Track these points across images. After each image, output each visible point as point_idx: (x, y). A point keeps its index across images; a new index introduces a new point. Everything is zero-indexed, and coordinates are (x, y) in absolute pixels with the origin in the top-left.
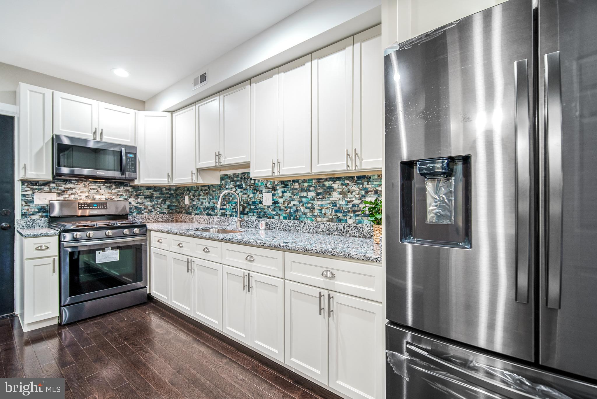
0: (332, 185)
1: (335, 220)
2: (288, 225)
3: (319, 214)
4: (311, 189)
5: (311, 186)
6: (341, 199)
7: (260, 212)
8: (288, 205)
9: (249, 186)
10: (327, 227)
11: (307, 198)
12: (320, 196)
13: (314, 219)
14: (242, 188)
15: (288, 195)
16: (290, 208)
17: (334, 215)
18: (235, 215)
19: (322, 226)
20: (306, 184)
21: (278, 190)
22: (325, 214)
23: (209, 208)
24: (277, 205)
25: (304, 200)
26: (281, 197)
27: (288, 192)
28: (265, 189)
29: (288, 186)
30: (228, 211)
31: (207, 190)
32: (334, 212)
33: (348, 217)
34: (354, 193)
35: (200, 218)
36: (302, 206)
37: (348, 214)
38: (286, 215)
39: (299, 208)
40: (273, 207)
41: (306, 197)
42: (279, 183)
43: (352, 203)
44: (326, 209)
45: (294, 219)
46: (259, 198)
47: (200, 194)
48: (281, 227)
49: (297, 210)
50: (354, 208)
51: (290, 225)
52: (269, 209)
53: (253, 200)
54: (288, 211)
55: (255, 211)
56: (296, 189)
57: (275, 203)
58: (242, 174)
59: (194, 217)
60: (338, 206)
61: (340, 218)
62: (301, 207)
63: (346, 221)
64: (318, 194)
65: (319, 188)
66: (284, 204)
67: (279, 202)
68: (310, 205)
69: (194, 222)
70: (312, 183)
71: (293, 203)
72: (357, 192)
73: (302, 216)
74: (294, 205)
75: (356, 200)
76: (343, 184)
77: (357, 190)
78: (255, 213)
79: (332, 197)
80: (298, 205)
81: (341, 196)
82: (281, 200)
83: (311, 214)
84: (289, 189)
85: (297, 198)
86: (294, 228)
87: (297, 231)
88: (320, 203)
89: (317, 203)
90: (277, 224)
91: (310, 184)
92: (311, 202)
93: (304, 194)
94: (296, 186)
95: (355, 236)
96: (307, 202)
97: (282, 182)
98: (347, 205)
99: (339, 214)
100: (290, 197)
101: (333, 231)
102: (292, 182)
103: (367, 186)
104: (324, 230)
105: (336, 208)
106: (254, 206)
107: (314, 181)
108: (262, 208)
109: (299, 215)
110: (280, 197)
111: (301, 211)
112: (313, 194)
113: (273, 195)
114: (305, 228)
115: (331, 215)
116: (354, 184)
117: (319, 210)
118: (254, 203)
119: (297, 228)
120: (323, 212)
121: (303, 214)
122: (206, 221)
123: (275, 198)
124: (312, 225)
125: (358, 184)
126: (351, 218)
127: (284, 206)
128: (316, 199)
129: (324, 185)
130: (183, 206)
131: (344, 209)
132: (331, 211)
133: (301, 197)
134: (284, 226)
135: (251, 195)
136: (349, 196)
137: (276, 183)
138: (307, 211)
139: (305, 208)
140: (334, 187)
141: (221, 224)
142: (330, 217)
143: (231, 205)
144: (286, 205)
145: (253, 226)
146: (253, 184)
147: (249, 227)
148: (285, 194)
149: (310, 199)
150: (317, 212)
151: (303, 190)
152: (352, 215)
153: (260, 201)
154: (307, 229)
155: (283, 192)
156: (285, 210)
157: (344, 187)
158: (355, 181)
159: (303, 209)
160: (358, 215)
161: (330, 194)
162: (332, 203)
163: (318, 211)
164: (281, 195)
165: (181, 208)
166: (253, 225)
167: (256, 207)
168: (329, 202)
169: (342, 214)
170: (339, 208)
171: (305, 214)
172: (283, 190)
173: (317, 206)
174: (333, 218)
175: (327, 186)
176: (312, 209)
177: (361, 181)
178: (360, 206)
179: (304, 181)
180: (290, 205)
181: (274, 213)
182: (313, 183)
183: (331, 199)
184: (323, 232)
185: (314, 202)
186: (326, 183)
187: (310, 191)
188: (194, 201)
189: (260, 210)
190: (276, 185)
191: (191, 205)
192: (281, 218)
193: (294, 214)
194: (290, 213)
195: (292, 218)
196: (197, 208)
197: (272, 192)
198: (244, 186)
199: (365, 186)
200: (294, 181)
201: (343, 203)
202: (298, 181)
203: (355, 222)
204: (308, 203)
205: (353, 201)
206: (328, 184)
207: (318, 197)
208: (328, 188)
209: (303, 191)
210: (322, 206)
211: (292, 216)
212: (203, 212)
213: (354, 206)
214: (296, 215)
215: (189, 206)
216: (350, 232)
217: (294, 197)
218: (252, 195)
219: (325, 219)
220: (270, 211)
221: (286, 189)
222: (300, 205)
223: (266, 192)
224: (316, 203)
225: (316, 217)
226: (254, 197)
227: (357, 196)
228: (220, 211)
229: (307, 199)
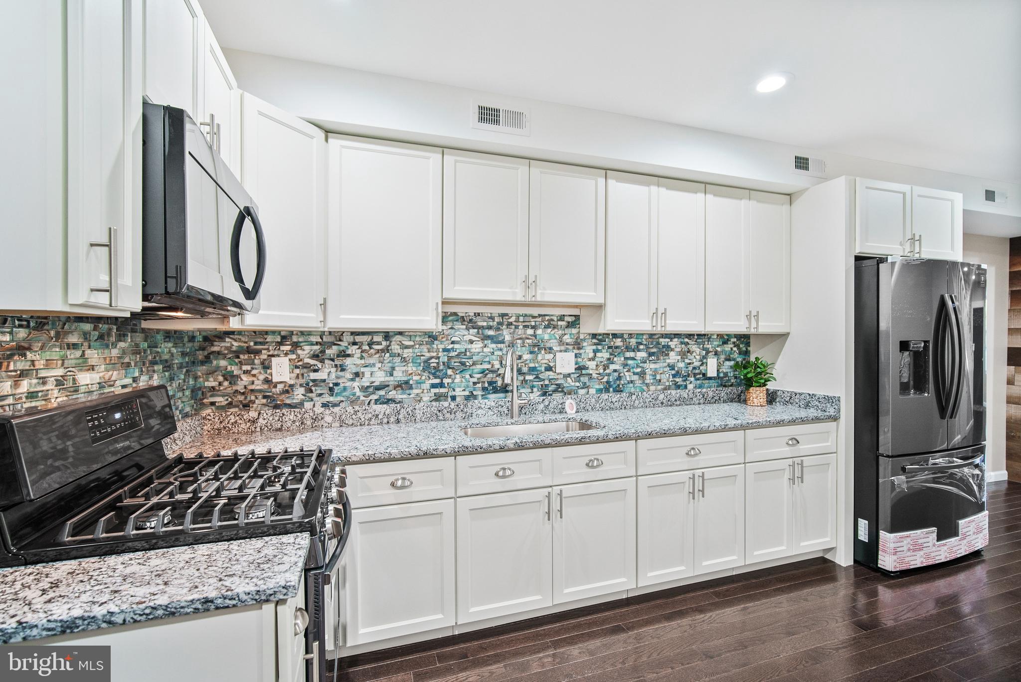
0: (669, 344)
1: (674, 386)
2: (610, 400)
3: (652, 381)
4: (641, 347)
5: (641, 344)
6: (680, 361)
7: (546, 386)
8: (605, 370)
9: (520, 339)
10: (668, 397)
11: (635, 360)
12: (653, 357)
13: (645, 388)
14: (503, 342)
15: (604, 355)
16: (609, 375)
17: (672, 381)
18: (482, 395)
19: (661, 397)
20: (633, 341)
21: (586, 348)
22: (660, 381)
23: (388, 386)
24: (584, 372)
25: (630, 362)
26: (593, 359)
27: (603, 351)
28: (560, 345)
29: (604, 343)
30: (457, 390)
31: (379, 343)
32: (671, 377)
33: (688, 382)
34: (694, 354)
35: (356, 412)
36: (627, 371)
37: (688, 379)
38: (602, 387)
39: (622, 374)
40: (576, 376)
41: (633, 359)
42: (588, 337)
43: (692, 366)
44: (661, 374)
45: (615, 391)
46: (546, 362)
47: (349, 352)
48: (598, 405)
49: (619, 378)
50: (694, 371)
51: (614, 400)
52: (568, 379)
53: (532, 365)
54: (605, 379)
55: (535, 383)
56: (617, 347)
57: (580, 368)
58: (503, 315)
59: (327, 412)
60: (676, 369)
61: (678, 384)
62: (626, 373)
63: (686, 387)
64: (651, 354)
65: (651, 346)
66: (597, 369)
67: (587, 366)
68: (639, 370)
69: (325, 425)
70: (641, 339)
71: (612, 367)
72: (698, 352)
73: (628, 385)
74: (615, 371)
75: (696, 361)
76: (682, 343)
77: (698, 351)
78: (534, 387)
79: (669, 359)
80: (621, 371)
81: (679, 357)
82: (592, 364)
83: (640, 382)
84: (606, 346)
85: (619, 360)
86: (620, 404)
87: (625, 408)
88: (653, 366)
89: (650, 367)
90: (589, 402)
91: (640, 341)
92: (641, 365)
93: (631, 354)
94: (618, 342)
95: (699, 404)
96: (636, 365)
97: (594, 336)
98: (687, 368)
99: (677, 380)
100: (609, 359)
101: (676, 400)
102: (611, 337)
103: (708, 346)
104: (664, 401)
105: (673, 372)
106: (534, 376)
107: (644, 337)
108: (551, 377)
109: (622, 385)
110: (590, 360)
111: (626, 378)
112: (643, 354)
113: (576, 356)
114: (637, 402)
115: (668, 381)
116: (694, 343)
117: (653, 376)
118: (532, 370)
119: (625, 403)
120: (658, 377)
121: (628, 383)
122: (380, 417)
123: (579, 360)
124: (648, 396)
125: (698, 344)
126: (691, 383)
127: (598, 372)
128: (648, 361)
129: (658, 343)
130: (258, 385)
131: (683, 372)
132: (667, 375)
133: (626, 359)
134: (603, 403)
135: (526, 357)
136: (689, 357)
137: (582, 337)
138: (636, 378)
139: (632, 374)
140: (671, 346)
141: (441, 418)
142: (667, 384)
143: (468, 376)
144: (601, 371)
145: (536, 412)
146: (531, 335)
147: (525, 413)
148: (599, 355)
149: (639, 362)
150: (649, 379)
151: (628, 348)
152: (692, 379)
153: (547, 366)
154: (640, 403)
155: (595, 352)
156: (600, 378)
157: (683, 346)
158: (695, 340)
159: (628, 376)
160: (698, 379)
161: (668, 355)
162: (669, 365)
163: (651, 377)
164: (591, 355)
165: (243, 394)
166: (536, 410)
167: (537, 377)
168: (666, 364)
169: (681, 379)
170: (678, 372)
171: (632, 382)
172: (594, 347)
173: (649, 370)
174: (671, 384)
175: (663, 344)
176: (642, 375)
177: (701, 340)
178: (701, 368)
179: (631, 335)
180: (607, 371)
181: (577, 384)
182: (644, 340)
183: (668, 361)
184: (662, 403)
185: (645, 365)
186: (661, 340)
187: (639, 350)
188: (316, 371)
189: (547, 382)
190: (581, 340)
191: (301, 381)
192: (592, 391)
193: (615, 383)
194: (608, 382)
195: (611, 389)
196: (331, 389)
197: (574, 350)
198: (508, 338)
199: (705, 346)
200: (615, 336)
201: (681, 365)
202: (621, 336)
203: (696, 386)
204: (638, 366)
205: (693, 363)
206: (663, 341)
207: (651, 359)
208: (663, 347)
209: (629, 350)
210: (655, 372)
211: (610, 386)
212: (362, 398)
213: (694, 368)
214: (619, 385)
215: (291, 386)
216: (695, 399)
217: (615, 359)
218: (529, 355)
219: (660, 387)
220: (570, 383)
221: (600, 347)
222: (625, 370)
223: (561, 351)
224: (648, 367)
225: (647, 385)
226: (534, 360)
227: (698, 357)
228: (432, 390)
229: (635, 362)
